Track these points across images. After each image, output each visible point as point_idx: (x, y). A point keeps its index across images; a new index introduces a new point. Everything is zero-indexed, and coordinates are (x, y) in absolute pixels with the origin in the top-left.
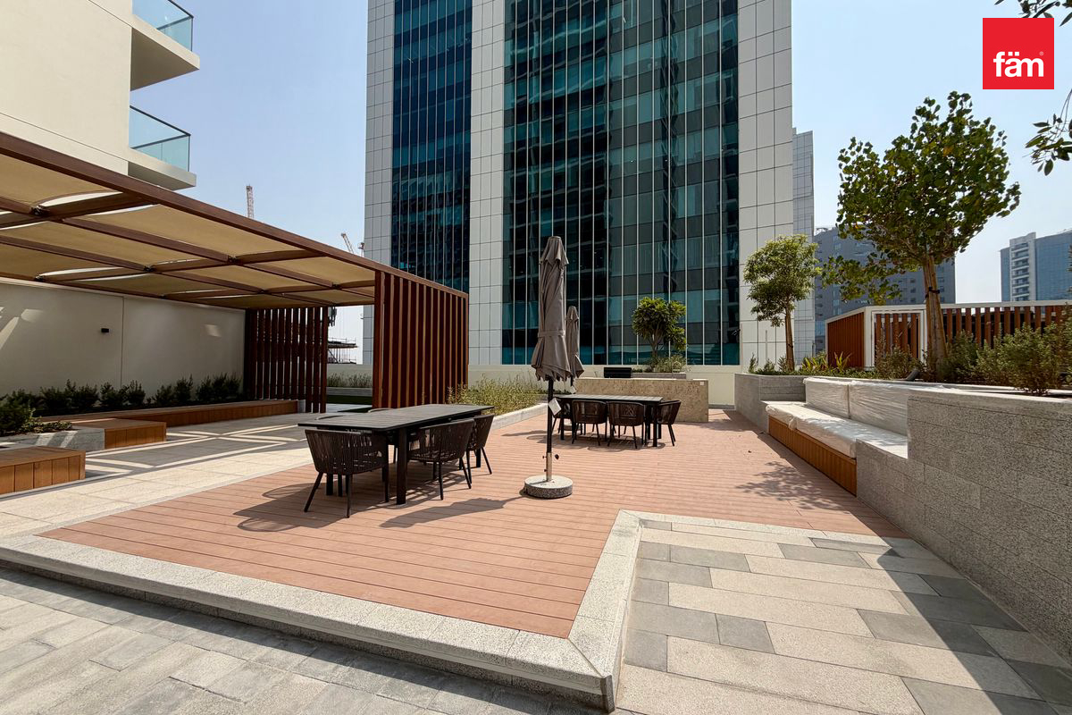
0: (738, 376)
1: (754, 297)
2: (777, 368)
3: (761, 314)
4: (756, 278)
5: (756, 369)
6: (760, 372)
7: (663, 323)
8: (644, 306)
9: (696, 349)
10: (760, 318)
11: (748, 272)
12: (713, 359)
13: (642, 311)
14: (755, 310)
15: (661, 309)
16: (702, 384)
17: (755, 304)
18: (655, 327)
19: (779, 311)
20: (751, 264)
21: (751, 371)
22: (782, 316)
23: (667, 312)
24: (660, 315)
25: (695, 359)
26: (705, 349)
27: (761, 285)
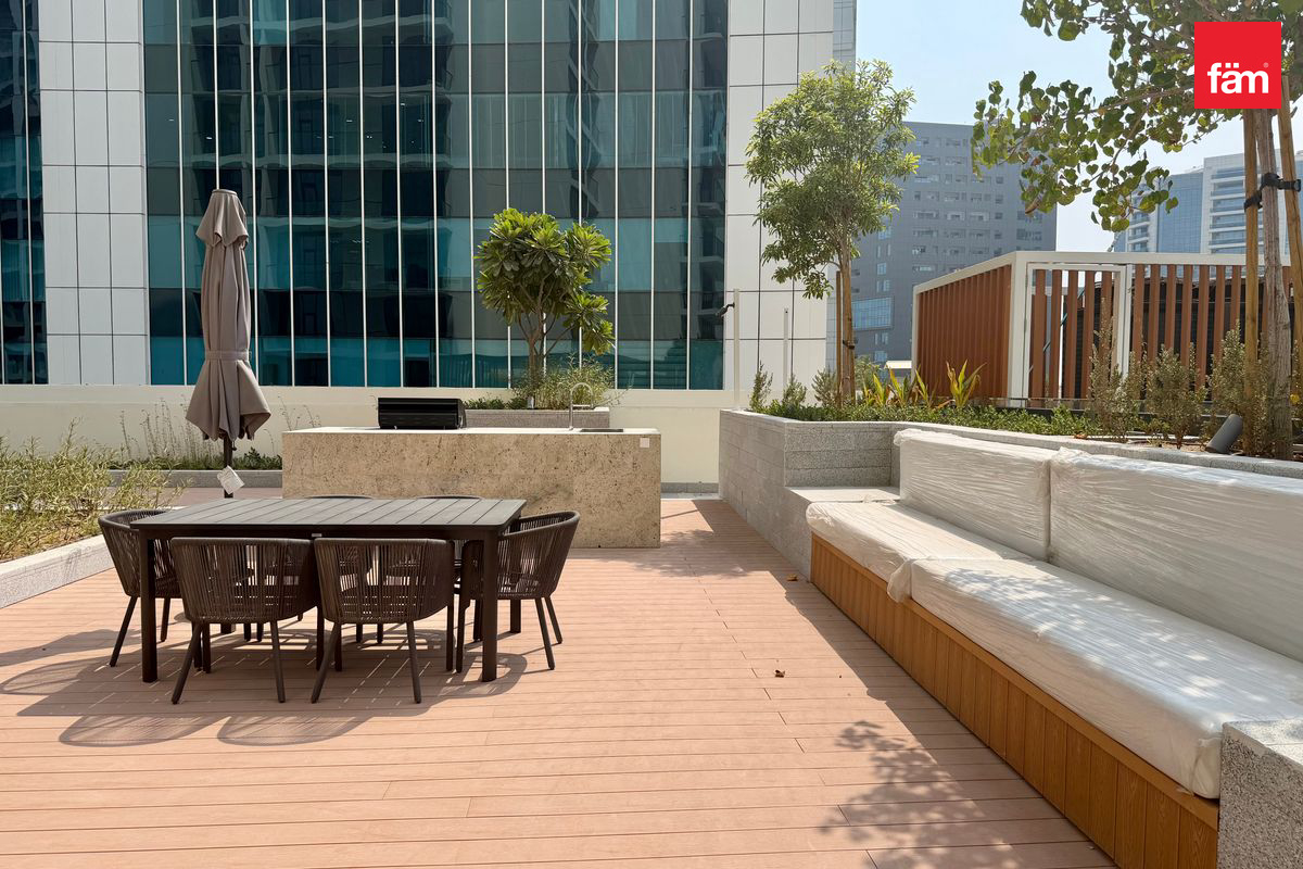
0: (727, 418)
1: (769, 218)
2: (811, 401)
3: (784, 263)
4: (774, 169)
5: (767, 402)
6: (775, 411)
7: (551, 279)
8: (505, 231)
9: (634, 351)
10: (781, 276)
11: (755, 154)
12: (670, 377)
13: (499, 246)
14: (773, 253)
15: (547, 242)
16: (645, 443)
17: (772, 238)
18: (533, 290)
19: (824, 257)
20: (765, 131)
21: (756, 404)
22: (828, 270)
23: (562, 251)
24: (546, 259)
25: (632, 375)
26: (654, 351)
27: (786, 189)
